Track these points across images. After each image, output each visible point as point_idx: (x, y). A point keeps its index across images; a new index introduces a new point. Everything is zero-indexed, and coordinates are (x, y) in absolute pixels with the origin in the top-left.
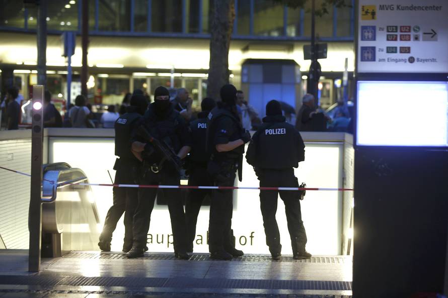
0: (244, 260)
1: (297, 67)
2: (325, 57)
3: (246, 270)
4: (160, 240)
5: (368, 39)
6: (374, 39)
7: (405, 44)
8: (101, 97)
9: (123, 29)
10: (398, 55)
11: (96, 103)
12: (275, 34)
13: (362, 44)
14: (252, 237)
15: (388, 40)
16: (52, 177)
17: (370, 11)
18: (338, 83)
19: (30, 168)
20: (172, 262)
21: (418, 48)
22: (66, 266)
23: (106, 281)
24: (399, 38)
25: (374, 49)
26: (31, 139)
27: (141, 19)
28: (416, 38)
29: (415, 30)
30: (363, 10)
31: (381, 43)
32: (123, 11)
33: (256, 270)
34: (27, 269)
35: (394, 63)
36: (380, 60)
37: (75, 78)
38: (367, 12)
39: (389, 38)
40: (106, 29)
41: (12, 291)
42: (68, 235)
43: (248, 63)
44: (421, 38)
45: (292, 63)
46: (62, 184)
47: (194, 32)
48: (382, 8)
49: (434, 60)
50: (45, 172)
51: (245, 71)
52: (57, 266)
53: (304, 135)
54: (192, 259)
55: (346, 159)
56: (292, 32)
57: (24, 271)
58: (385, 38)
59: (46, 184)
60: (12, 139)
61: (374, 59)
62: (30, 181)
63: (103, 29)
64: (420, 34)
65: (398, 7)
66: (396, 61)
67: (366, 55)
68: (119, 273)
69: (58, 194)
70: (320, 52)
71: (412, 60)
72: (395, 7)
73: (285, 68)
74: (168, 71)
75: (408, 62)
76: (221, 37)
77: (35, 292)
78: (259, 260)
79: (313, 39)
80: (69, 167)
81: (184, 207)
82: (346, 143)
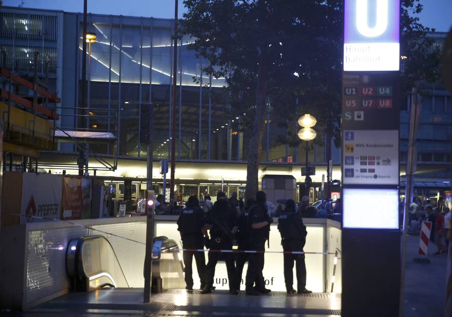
0: (271, 295)
1: (294, 180)
2: (314, 174)
3: (272, 302)
4: (218, 282)
5: (349, 164)
6: (353, 164)
7: (372, 167)
8: (181, 197)
9: (194, 158)
10: (367, 174)
11: (178, 201)
12: (280, 161)
13: (345, 167)
14: (272, 280)
15: (361, 164)
16: (157, 244)
17: (350, 147)
18: (317, 189)
19: (145, 240)
20: (228, 296)
21: (379, 169)
22: (166, 299)
23: (189, 308)
24: (368, 163)
25: (352, 170)
26: (146, 222)
27: (204, 152)
28: (378, 164)
29: (377, 159)
30: (346, 147)
31: (357, 166)
32: (194, 148)
33: (278, 301)
34: (143, 300)
35: (365, 178)
36: (356, 177)
37: (168, 186)
38: (348, 148)
39: (362, 164)
40: (184, 158)
41: (134, 314)
42: (166, 279)
43: (266, 177)
44: (381, 164)
45: (291, 177)
46: (164, 249)
47: (234, 160)
48: (357, 145)
49: (389, 177)
50: (154, 242)
51: (264, 182)
52: (160, 299)
53: (304, 220)
54: (240, 294)
55: (328, 234)
56: (290, 159)
57: (141, 301)
58: (360, 163)
59: (154, 249)
60: (133, 222)
61: (353, 176)
62: (145, 247)
63: (182, 158)
64: (381, 161)
65: (367, 145)
66: (366, 177)
67: (348, 173)
68: (196, 303)
69: (162, 255)
70: (311, 171)
71: (376, 177)
72: (365, 145)
73: (287, 180)
74: (220, 182)
75: (373, 178)
76: (253, 162)
77: (148, 315)
78: (280, 295)
79: (307, 163)
80: (167, 238)
81: (235, 262)
82: (327, 225)
